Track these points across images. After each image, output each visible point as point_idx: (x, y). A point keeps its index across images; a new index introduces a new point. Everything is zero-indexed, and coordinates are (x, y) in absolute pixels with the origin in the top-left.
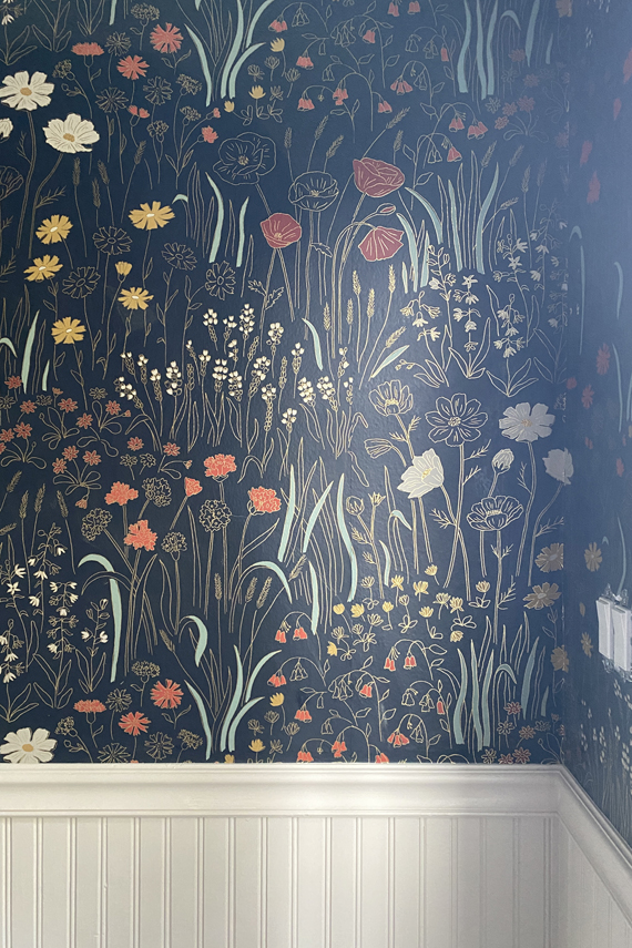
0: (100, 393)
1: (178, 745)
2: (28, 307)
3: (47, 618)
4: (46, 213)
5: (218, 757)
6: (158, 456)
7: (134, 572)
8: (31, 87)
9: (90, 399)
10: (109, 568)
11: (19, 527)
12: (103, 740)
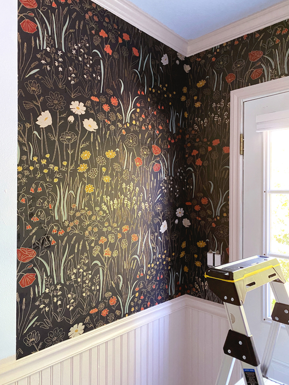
0: (98, 209)
1: (115, 315)
2: (78, 181)
3: (83, 285)
4: (83, 150)
5: (124, 316)
6: (112, 227)
7: (106, 264)
8: (79, 107)
9: (95, 210)
10: (100, 265)
11: (75, 256)
12: (97, 321)
